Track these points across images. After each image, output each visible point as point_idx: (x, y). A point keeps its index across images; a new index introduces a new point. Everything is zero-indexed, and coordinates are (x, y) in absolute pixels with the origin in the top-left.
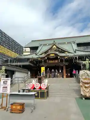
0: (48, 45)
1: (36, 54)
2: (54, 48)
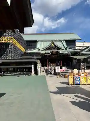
0: (44, 41)
1: (39, 50)
2: (53, 46)
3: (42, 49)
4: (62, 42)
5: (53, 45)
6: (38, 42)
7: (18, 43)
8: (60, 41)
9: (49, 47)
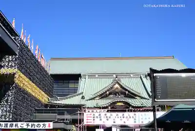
0: (97, 76)
1: (83, 98)
2: (117, 88)
4: (141, 78)
5: (117, 86)
6: (83, 80)
7: (30, 82)
8: (136, 75)
9: (108, 90)
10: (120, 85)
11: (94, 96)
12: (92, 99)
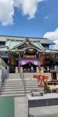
0: (15, 40)
1: (8, 48)
3: (13, 48)
6: (8, 41)
10: (29, 42)
11: (15, 47)
12: (13, 49)
